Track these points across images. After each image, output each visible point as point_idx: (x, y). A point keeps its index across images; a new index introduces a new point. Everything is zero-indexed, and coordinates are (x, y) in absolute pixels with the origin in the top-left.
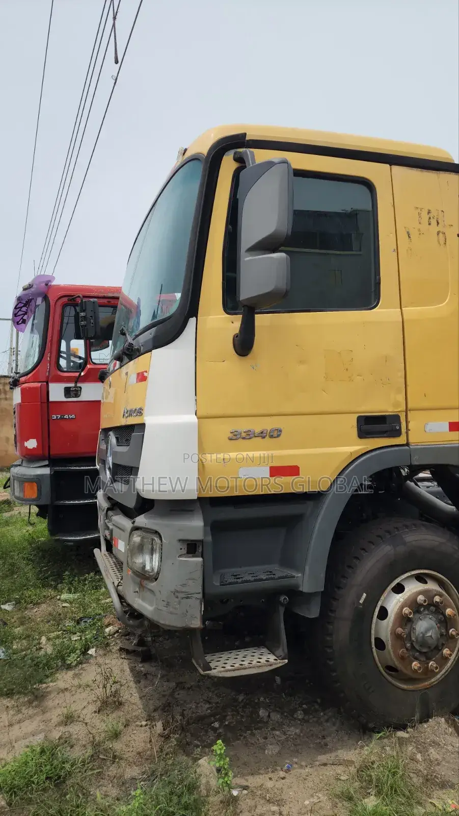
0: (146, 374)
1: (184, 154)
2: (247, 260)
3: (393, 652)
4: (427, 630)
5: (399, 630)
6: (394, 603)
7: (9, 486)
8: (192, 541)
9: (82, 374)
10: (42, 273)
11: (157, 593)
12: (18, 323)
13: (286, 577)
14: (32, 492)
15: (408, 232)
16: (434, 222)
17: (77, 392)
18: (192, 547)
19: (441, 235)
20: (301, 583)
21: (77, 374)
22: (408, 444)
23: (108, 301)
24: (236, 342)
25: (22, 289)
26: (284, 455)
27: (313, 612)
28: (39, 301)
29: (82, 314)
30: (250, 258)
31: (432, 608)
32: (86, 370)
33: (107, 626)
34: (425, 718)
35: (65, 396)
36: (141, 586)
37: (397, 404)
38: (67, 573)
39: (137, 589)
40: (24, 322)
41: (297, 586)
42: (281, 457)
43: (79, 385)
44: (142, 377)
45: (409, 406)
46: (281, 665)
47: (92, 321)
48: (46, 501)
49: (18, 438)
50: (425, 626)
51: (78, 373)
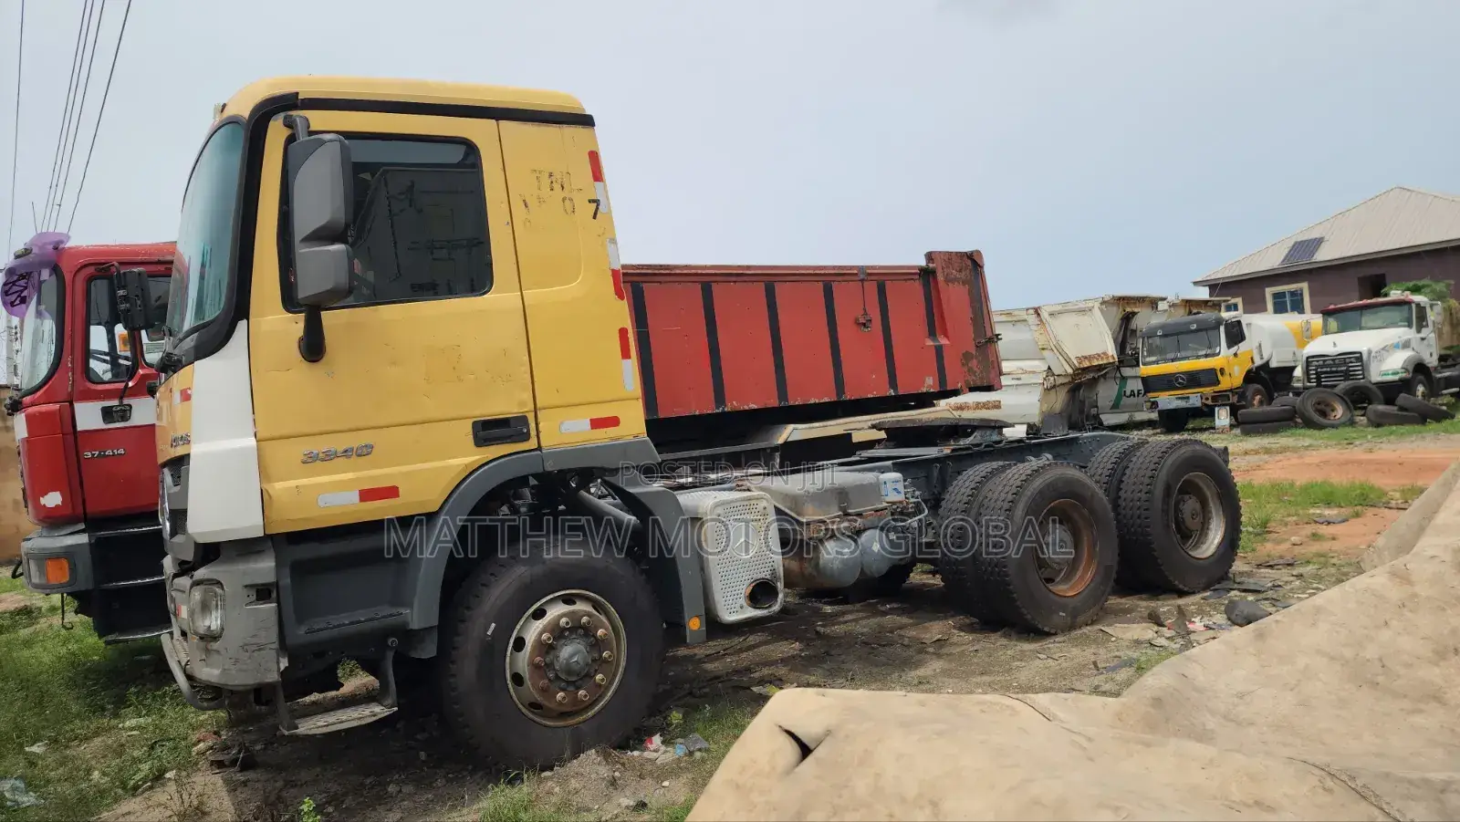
0: (189, 392)
1: (222, 111)
2: (302, 251)
3: (532, 684)
4: (572, 656)
5: (538, 659)
6: (533, 631)
7: (22, 574)
8: (263, 585)
9: (131, 384)
10: (51, 230)
11: (223, 652)
12: (12, 304)
13: (391, 615)
14: (60, 574)
15: (524, 201)
16: (557, 187)
17: (125, 413)
18: (263, 593)
19: (567, 202)
20: (410, 619)
21: (122, 385)
22: (539, 448)
23: (166, 268)
24: (302, 348)
25: (13, 257)
26: (378, 475)
27: (428, 650)
28: (45, 274)
29: (121, 292)
30: (307, 250)
31: (581, 631)
32: (136, 378)
33: (195, 745)
34: (575, 755)
35: (104, 420)
36: (207, 651)
37: (522, 404)
38: (133, 689)
39: (204, 657)
40: (23, 300)
41: (406, 624)
42: (371, 478)
43: (126, 401)
44: (186, 396)
45: (538, 405)
46: (388, 713)
47: (139, 302)
48: (85, 583)
49: (28, 492)
50: (571, 652)
51: (124, 384)
